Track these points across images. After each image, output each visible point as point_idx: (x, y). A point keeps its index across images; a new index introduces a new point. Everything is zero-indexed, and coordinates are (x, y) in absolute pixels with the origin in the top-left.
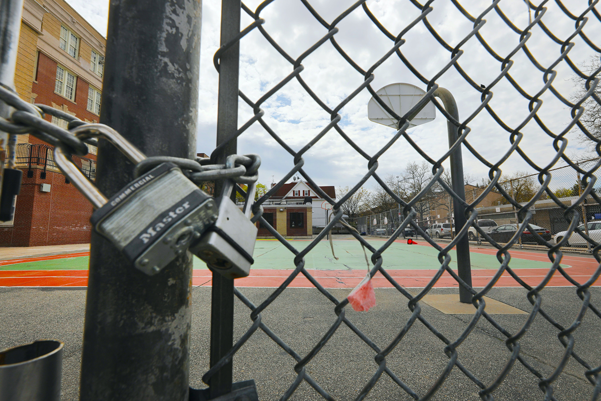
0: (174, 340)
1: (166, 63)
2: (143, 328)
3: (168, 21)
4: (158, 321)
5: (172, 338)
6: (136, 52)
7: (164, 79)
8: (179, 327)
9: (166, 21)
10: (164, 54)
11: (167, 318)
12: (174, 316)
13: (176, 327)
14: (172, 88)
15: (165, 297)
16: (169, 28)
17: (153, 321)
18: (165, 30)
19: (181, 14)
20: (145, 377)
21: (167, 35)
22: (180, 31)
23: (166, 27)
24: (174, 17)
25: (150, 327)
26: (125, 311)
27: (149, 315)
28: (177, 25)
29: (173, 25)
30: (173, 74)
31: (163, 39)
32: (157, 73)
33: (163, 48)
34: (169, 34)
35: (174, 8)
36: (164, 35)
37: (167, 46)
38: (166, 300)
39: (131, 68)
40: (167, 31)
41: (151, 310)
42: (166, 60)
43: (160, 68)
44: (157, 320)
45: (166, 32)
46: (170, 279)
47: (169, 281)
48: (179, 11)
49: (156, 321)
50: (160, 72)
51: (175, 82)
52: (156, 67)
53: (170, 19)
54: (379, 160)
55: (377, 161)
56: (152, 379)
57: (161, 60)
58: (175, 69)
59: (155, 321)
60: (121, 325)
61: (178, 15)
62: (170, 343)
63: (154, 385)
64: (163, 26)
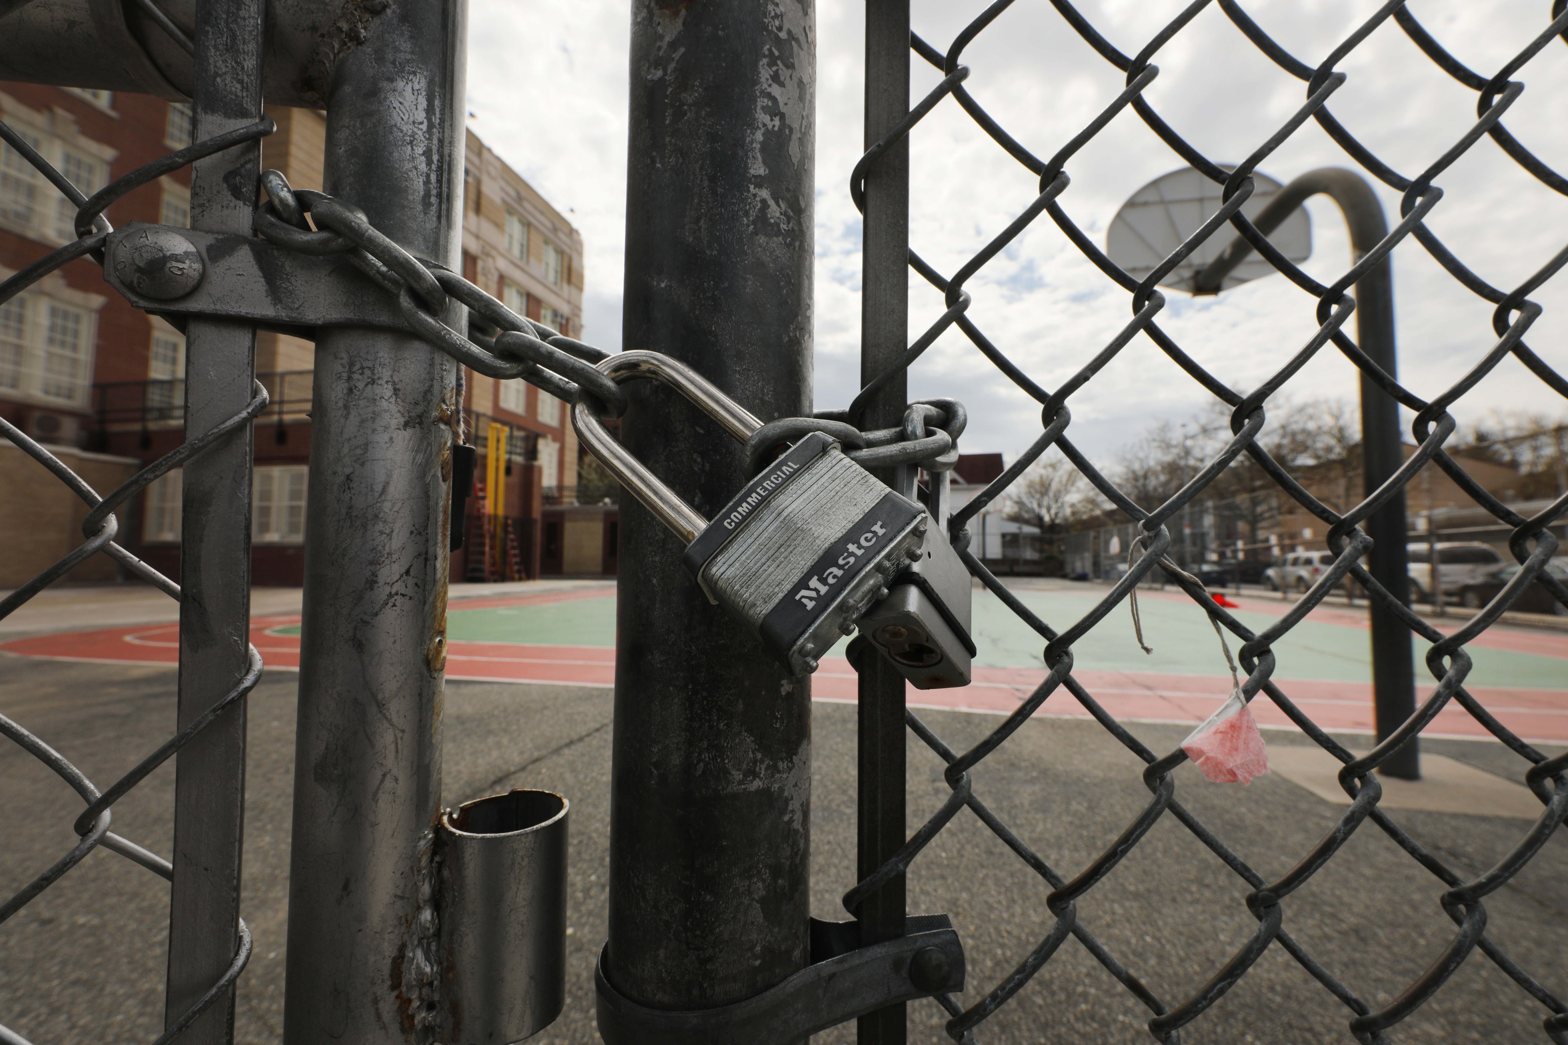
0: (793, 811)
1: (764, 202)
2: (741, 783)
3: (766, 102)
4: (766, 769)
5: (790, 808)
6: (706, 183)
7: (762, 239)
8: (799, 784)
9: (763, 102)
10: (759, 182)
11: (781, 765)
12: (791, 761)
13: (796, 785)
14: (778, 257)
15: (777, 718)
16: (766, 119)
17: (757, 769)
18: (760, 126)
19: (787, 82)
20: (747, 883)
21: (763, 135)
22: (787, 122)
23: (763, 118)
24: (775, 90)
25: (752, 781)
26: (705, 744)
27: (751, 755)
28: (783, 109)
29: (775, 111)
30: (777, 225)
31: (757, 146)
32: (748, 226)
33: (758, 168)
34: (768, 133)
35: (774, 68)
36: (759, 136)
37: (764, 162)
38: (778, 725)
39: (698, 220)
40: (764, 125)
41: (753, 746)
42: (765, 193)
43: (753, 214)
44: (763, 767)
45: (763, 129)
46: (784, 682)
47: (783, 685)
48: (784, 73)
49: (762, 769)
50: (754, 222)
51: (781, 244)
52: (747, 214)
53: (770, 96)
54: (1267, 405)
55: (1262, 407)
56: (760, 889)
57: (755, 195)
58: (781, 214)
59: (760, 769)
60: (699, 773)
61: (782, 85)
62: (786, 818)
63: (763, 901)
64: (757, 116)
